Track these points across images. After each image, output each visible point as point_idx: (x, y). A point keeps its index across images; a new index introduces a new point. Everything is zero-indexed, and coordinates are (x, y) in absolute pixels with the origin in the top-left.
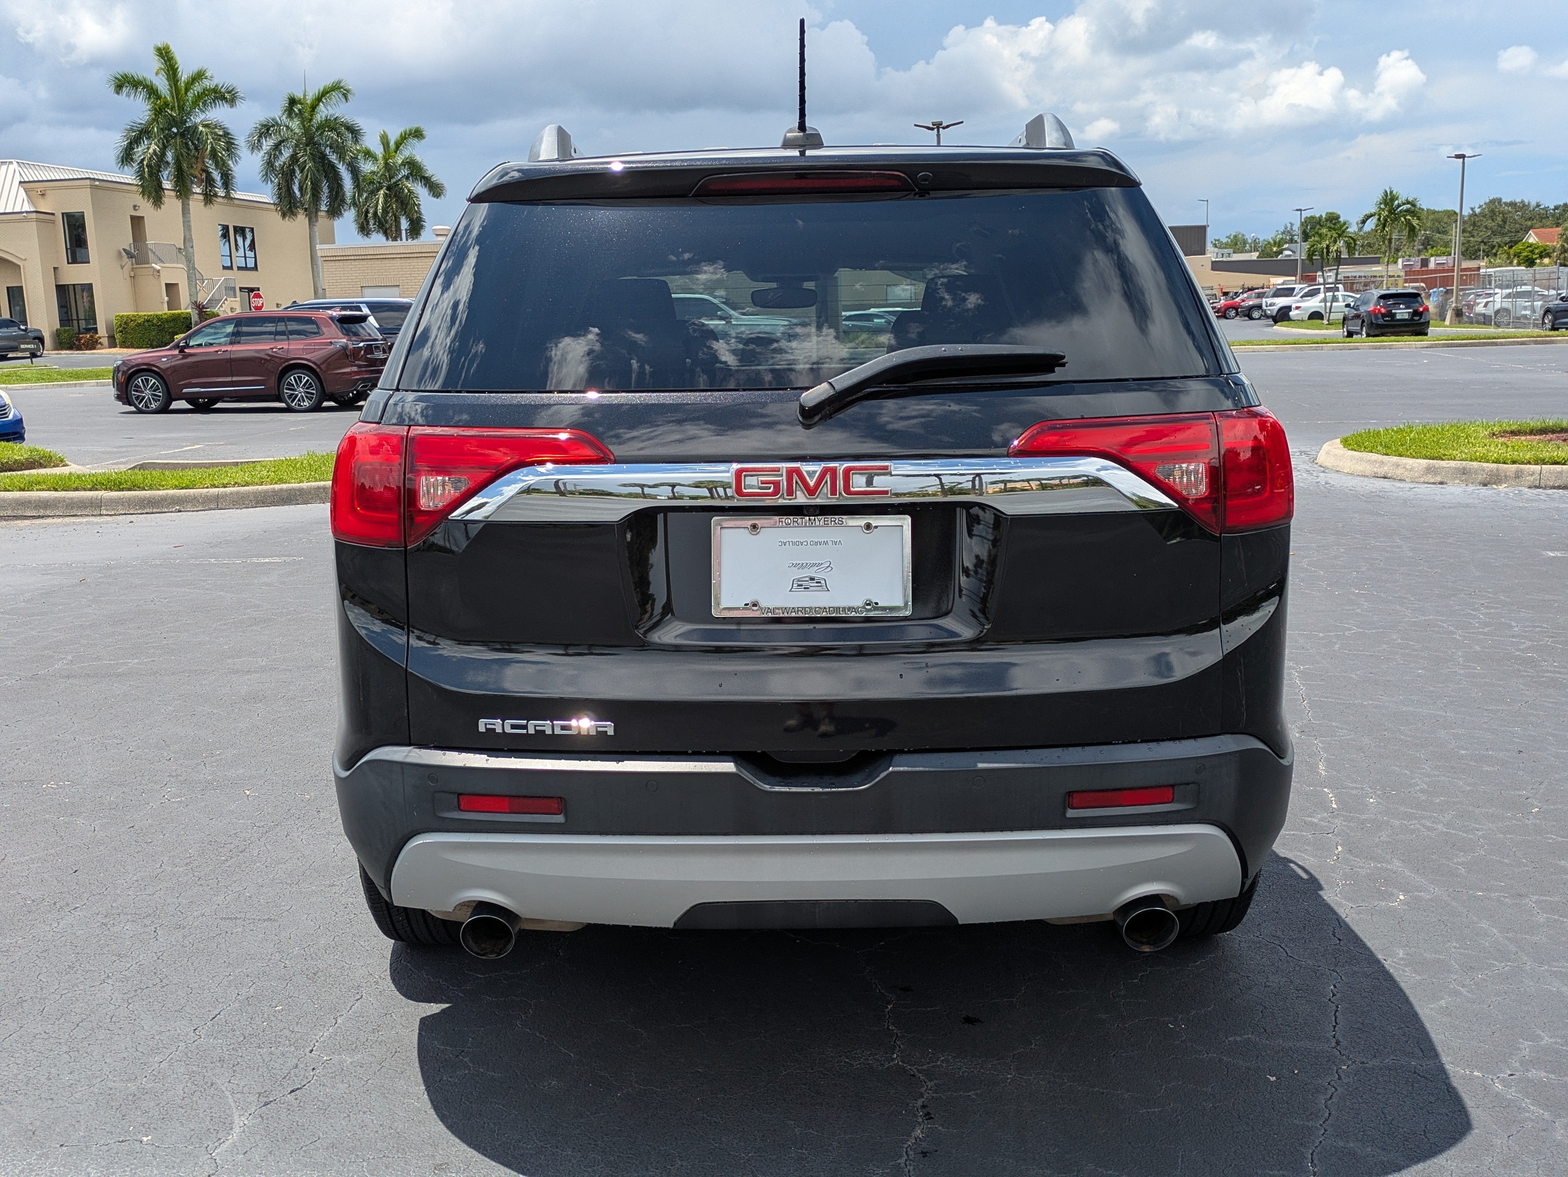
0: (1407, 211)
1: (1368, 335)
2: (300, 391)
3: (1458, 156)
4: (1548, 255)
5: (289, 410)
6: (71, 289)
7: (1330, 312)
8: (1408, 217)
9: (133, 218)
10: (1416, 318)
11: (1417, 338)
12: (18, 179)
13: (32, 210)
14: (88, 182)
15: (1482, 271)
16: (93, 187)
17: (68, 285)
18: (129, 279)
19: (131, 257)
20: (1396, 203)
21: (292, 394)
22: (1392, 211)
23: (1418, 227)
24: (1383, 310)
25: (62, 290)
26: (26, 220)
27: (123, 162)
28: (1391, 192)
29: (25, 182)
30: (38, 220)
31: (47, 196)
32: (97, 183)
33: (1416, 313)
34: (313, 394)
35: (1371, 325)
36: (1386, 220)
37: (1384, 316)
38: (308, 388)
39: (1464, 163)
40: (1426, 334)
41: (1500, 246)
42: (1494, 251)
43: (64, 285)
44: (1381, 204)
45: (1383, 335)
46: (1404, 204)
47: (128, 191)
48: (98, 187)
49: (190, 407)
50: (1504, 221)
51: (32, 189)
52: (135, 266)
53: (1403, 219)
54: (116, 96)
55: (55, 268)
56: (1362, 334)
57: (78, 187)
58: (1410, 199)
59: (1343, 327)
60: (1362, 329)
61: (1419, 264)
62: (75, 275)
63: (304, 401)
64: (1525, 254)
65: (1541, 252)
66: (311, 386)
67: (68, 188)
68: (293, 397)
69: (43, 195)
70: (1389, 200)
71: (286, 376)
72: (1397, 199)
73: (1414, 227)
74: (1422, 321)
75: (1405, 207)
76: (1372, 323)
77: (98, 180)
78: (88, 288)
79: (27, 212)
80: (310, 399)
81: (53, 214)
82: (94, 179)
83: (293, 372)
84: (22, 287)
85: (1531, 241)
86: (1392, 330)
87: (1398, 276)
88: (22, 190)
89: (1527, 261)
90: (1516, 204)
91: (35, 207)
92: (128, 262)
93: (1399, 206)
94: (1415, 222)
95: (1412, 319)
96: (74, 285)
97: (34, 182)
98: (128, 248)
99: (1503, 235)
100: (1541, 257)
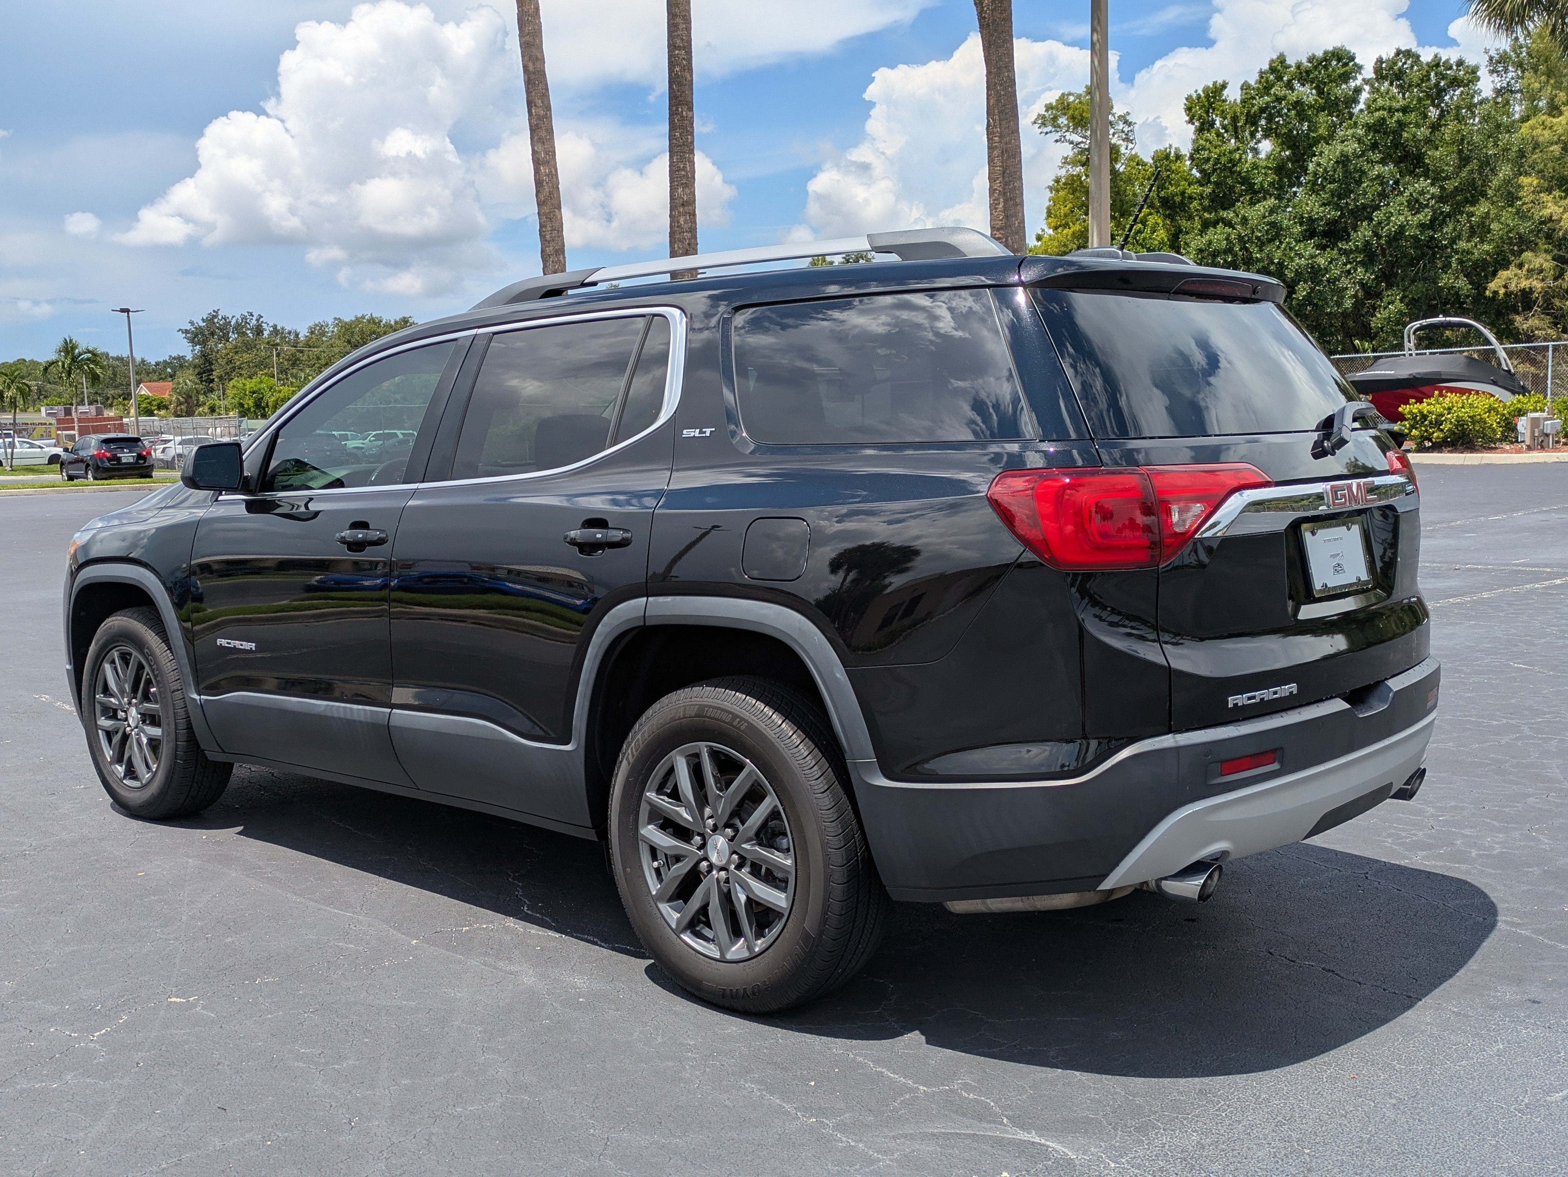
0: (88, 359)
1: (95, 478)
3: (123, 311)
4: (166, 407)
7: (12, 458)
8: (91, 366)
10: (141, 462)
11: (143, 480)
15: (124, 420)
20: (77, 351)
22: (74, 359)
23: (102, 376)
24: (108, 455)
28: (71, 341)
33: (140, 457)
35: (97, 468)
36: (70, 368)
37: (109, 460)
39: (128, 317)
40: (151, 477)
41: (114, 398)
42: (109, 402)
44: (60, 351)
45: (110, 478)
46: (86, 353)
50: (115, 374)
53: (86, 367)
56: (87, 478)
58: (91, 349)
59: (62, 471)
60: (86, 473)
61: (63, 412)
64: (144, 405)
65: (159, 404)
70: (68, 348)
72: (76, 347)
73: (98, 376)
74: (146, 464)
75: (85, 356)
76: (98, 466)
85: (143, 393)
86: (116, 473)
87: (50, 424)
89: (147, 412)
90: (123, 359)
93: (80, 354)
94: (98, 371)
95: (137, 463)
99: (116, 387)
100: (159, 409)
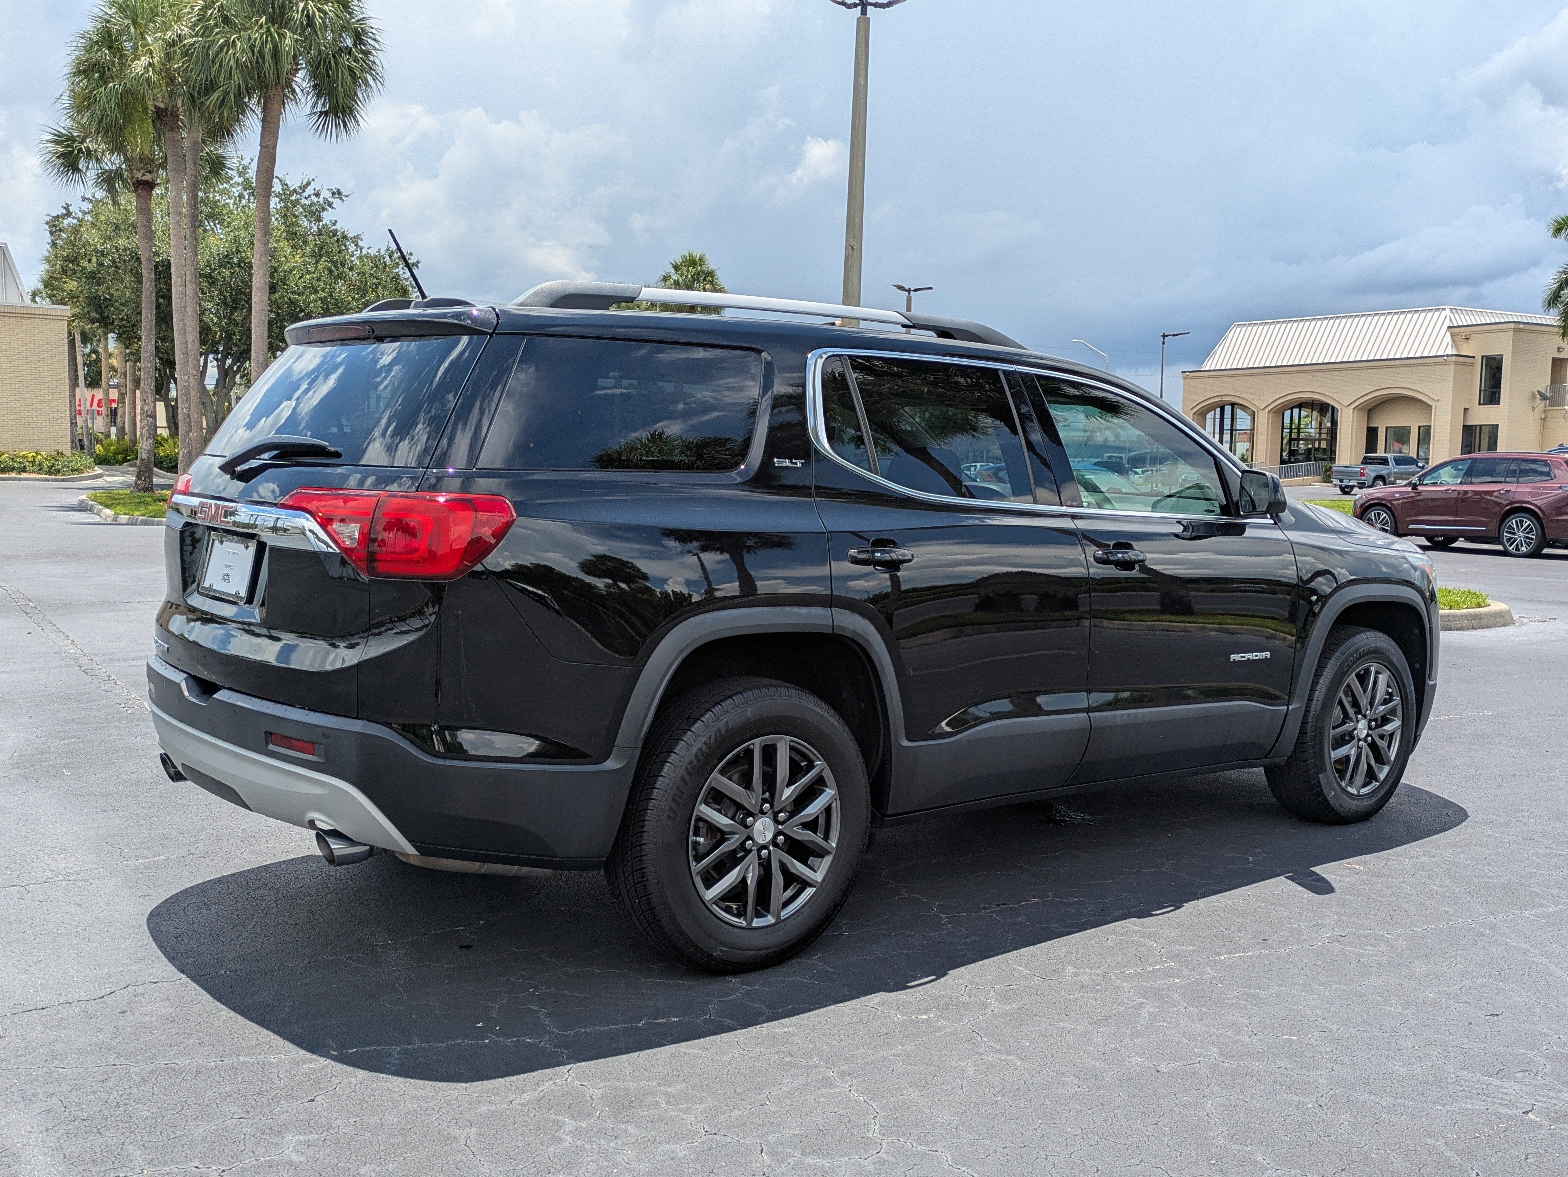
2: (1520, 536)
5: (1505, 553)
6: (1478, 428)
9: (1555, 360)
12: (1447, 323)
13: (1454, 353)
14: (1512, 325)
16: (1516, 330)
17: (1476, 426)
18: (1539, 421)
19: (1545, 399)
21: (1511, 538)
25: (1469, 431)
26: (1445, 363)
27: (1549, 304)
29: (1454, 327)
30: (1457, 363)
31: (1470, 341)
32: (1521, 326)
34: (1532, 539)
38: (1528, 533)
43: (1472, 426)
47: (1549, 333)
48: (1521, 329)
49: (1429, 544)
51: (1458, 334)
52: (1548, 408)
54: (1554, 239)
55: (1466, 409)
57: (1500, 331)
62: (1483, 416)
63: (1522, 545)
66: (1531, 530)
67: (1494, 331)
68: (1511, 541)
69: (1467, 339)
71: (1508, 519)
77: (1524, 323)
78: (1494, 429)
79: (1448, 356)
80: (1528, 544)
81: (1473, 357)
82: (1519, 323)
83: (1517, 515)
84: (1430, 426)
88: (1448, 334)
91: (1457, 349)
92: (1541, 405)
96: (1481, 426)
97: (1459, 327)
98: (1543, 391)
